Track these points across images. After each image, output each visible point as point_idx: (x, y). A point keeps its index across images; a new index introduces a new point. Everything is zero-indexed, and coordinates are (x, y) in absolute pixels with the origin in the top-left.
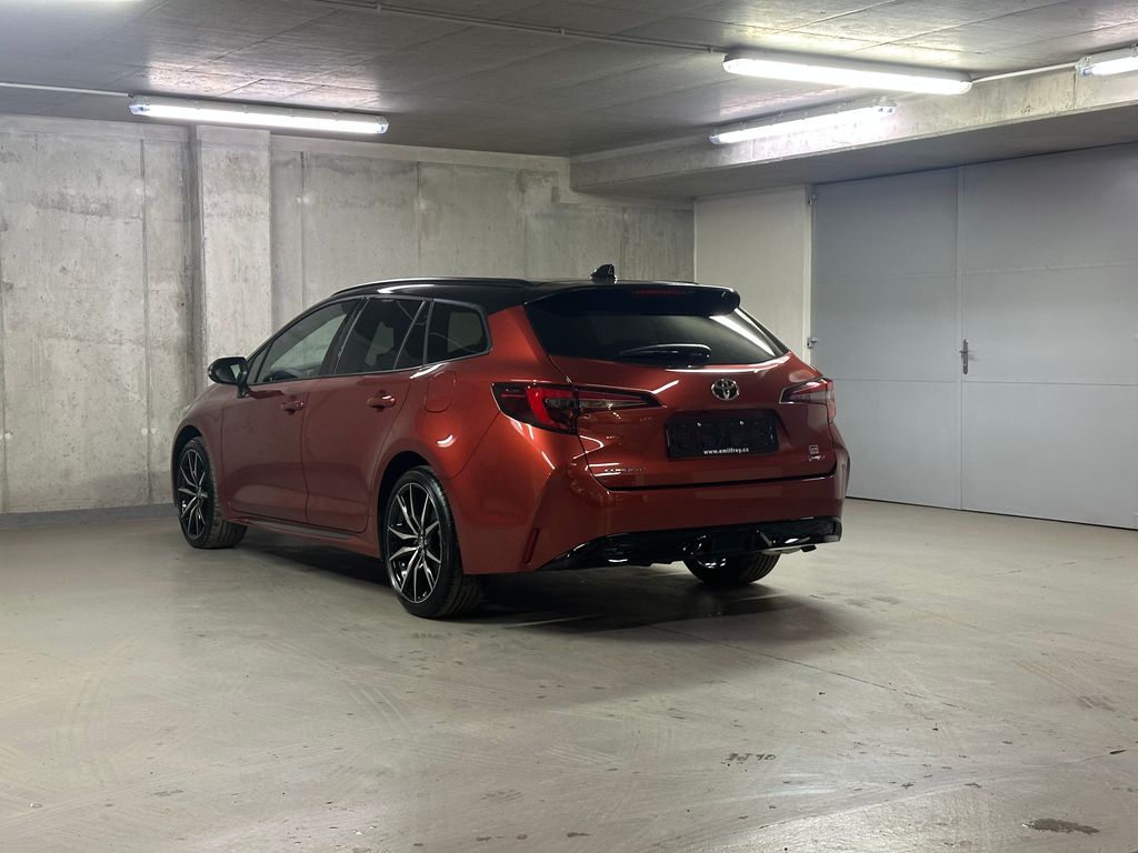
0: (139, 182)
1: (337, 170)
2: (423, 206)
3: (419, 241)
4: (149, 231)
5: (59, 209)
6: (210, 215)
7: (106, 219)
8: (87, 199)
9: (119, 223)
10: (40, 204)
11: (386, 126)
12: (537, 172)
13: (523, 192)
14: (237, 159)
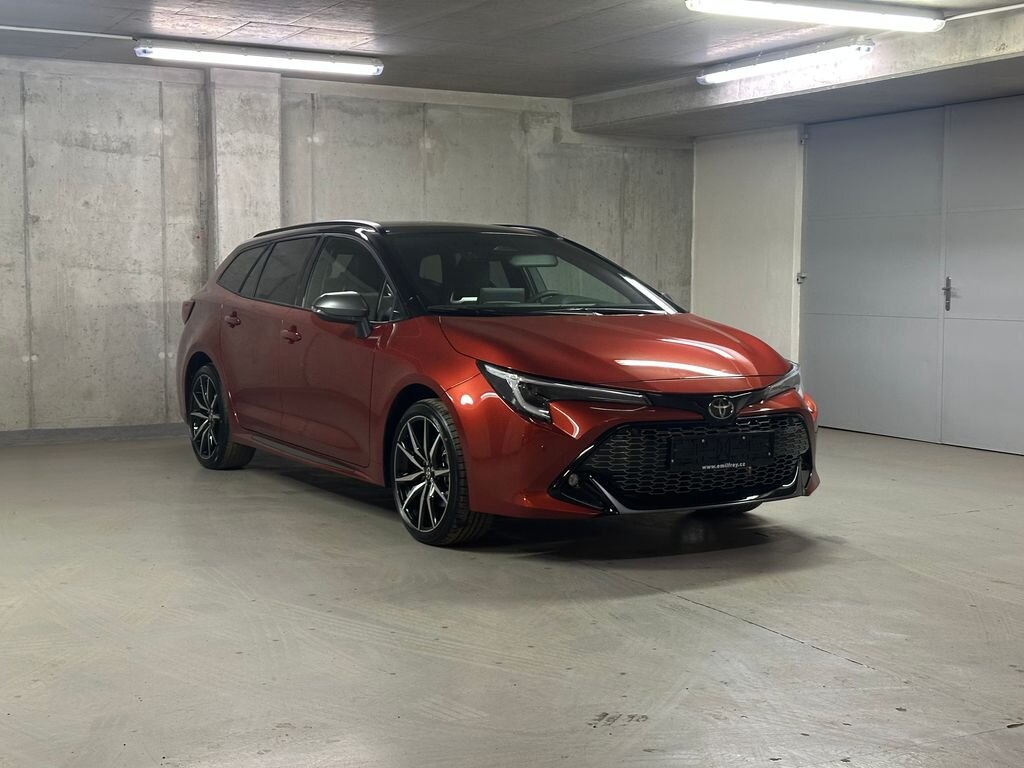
0: (158, 122)
1: (345, 111)
2: (428, 145)
3: (425, 178)
4: (167, 168)
5: (82, 146)
6: (223, 154)
7: (127, 157)
8: (108, 139)
9: (139, 160)
10: (64, 142)
11: (381, 68)
12: (539, 113)
13: (526, 132)
14: (249, 100)
